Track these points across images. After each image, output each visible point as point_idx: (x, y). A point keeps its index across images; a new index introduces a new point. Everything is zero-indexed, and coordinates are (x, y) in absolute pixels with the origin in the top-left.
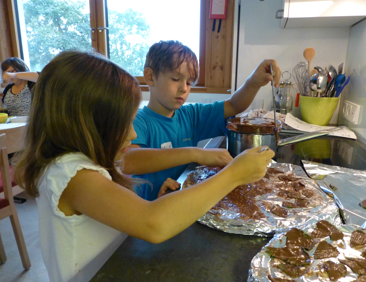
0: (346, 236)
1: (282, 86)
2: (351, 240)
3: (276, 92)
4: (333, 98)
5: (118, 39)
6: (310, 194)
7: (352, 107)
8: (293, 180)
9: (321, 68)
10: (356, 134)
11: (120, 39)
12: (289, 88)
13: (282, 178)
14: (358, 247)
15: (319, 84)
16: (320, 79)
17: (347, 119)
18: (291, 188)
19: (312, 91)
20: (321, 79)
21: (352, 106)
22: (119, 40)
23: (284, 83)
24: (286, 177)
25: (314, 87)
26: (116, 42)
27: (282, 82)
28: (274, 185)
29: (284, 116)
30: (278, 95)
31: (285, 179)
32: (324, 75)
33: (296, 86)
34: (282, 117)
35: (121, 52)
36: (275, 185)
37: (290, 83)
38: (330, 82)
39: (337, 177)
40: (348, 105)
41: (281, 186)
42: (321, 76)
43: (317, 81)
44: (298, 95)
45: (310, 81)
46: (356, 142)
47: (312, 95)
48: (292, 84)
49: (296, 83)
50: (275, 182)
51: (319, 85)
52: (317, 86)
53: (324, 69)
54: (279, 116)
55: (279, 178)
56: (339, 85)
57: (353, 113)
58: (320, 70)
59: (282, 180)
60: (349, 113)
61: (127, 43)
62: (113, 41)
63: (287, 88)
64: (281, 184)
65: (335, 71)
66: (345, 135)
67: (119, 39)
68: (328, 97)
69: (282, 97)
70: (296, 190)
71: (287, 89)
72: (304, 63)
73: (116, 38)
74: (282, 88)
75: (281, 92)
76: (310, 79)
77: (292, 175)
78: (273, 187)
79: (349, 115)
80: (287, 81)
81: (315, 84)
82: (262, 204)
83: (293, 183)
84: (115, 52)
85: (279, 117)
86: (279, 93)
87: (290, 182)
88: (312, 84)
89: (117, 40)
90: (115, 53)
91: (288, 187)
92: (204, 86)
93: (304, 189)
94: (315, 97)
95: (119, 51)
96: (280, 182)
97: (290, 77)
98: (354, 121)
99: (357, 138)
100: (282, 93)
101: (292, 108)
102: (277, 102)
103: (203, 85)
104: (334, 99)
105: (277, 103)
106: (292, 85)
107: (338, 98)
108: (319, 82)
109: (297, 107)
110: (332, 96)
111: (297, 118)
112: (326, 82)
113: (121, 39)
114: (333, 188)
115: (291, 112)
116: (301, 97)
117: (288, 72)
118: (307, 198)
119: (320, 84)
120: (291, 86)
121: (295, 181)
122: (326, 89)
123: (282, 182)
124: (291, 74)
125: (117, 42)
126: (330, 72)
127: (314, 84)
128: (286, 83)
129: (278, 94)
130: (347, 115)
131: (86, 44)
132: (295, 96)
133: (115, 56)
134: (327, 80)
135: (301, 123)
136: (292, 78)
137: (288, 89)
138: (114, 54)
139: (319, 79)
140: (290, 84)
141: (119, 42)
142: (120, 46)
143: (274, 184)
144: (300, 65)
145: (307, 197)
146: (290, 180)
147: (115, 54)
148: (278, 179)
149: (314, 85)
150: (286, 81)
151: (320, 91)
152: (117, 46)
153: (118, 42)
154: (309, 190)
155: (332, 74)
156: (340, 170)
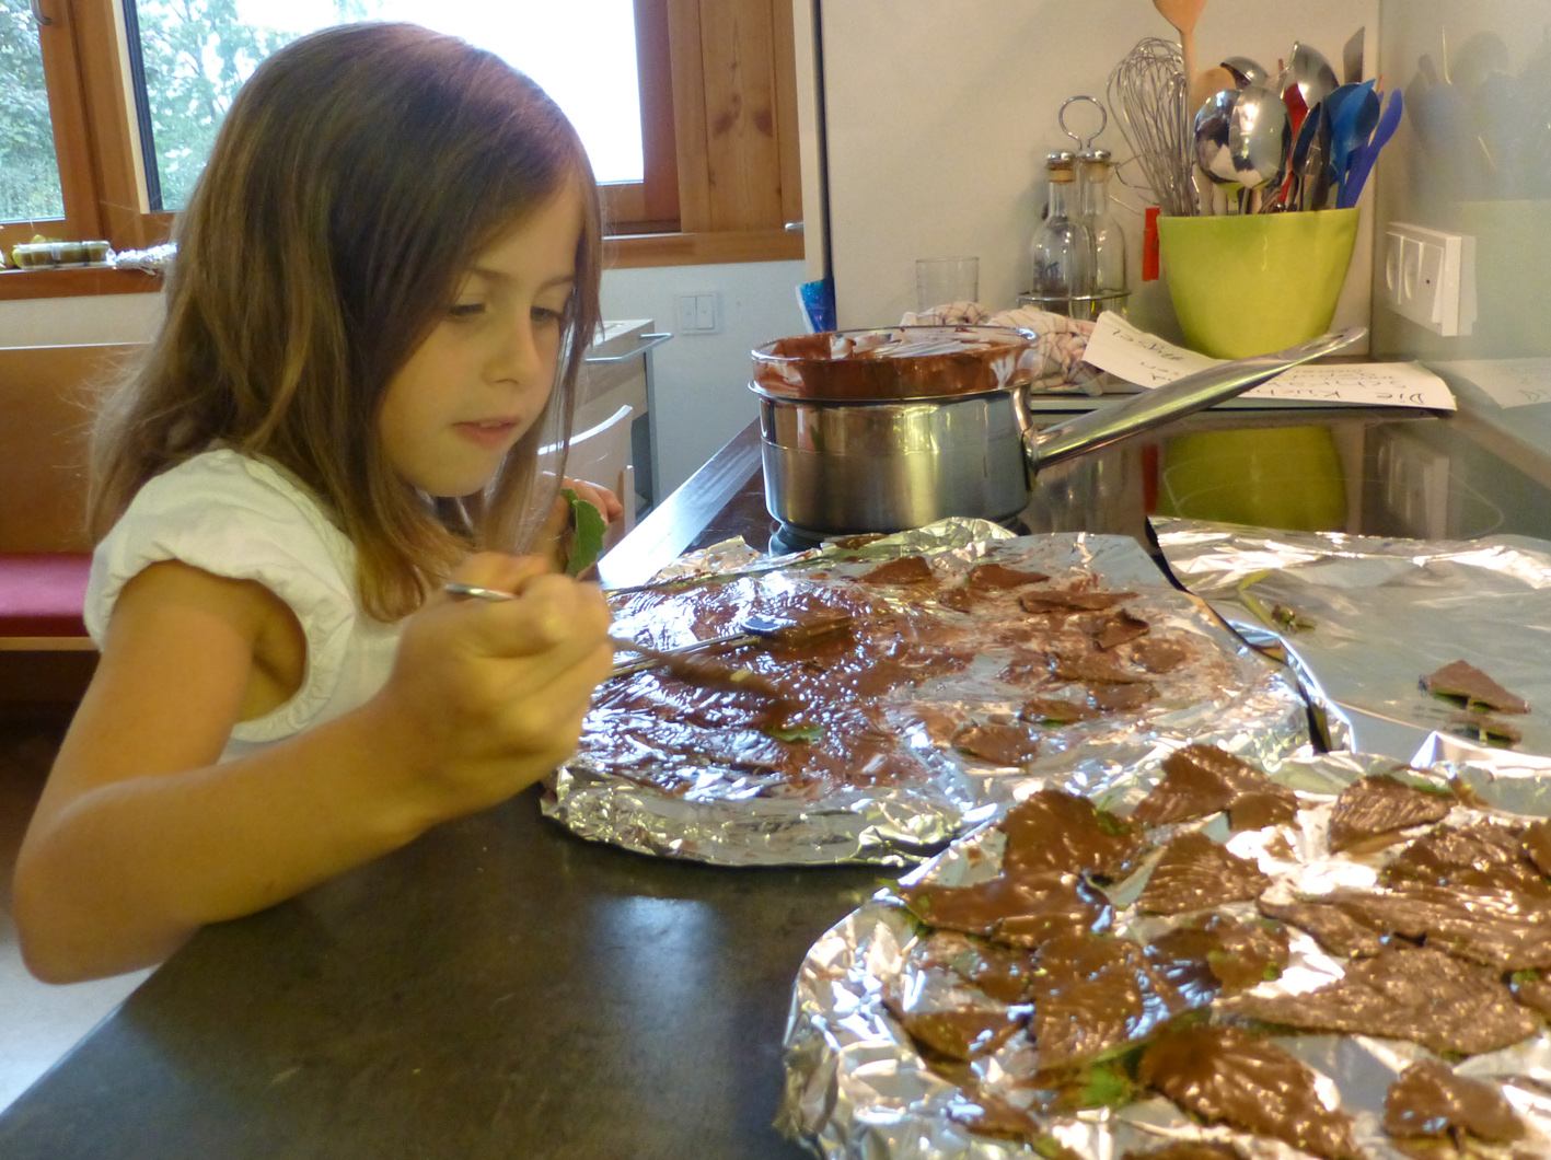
0: (1312, 806)
1: (1062, 175)
2: (1331, 821)
3: (1040, 211)
4: (1324, 213)
5: (207, 23)
6: (1168, 659)
7: (1426, 249)
8: (1090, 605)
9: (1254, 66)
10: (1454, 384)
11: (217, 21)
12: (1103, 181)
13: (1037, 601)
14: (1364, 845)
15: (1240, 140)
16: (1246, 118)
17: (1405, 318)
18: (1076, 642)
19: (1215, 186)
20: (1250, 115)
21: (1421, 244)
22: (214, 27)
23: (1072, 158)
24: (1059, 594)
25: (1222, 160)
26: (196, 43)
27: (1063, 155)
28: (990, 638)
29: (1082, 329)
30: (1049, 227)
31: (1052, 605)
32: (1263, 93)
33: (1135, 172)
34: (1074, 335)
35: (228, 91)
36: (995, 634)
37: (1106, 156)
38: (1300, 131)
39: (1326, 575)
40: (1405, 242)
41: (1025, 636)
42: (1249, 99)
43: (1231, 128)
44: (1151, 215)
45: (1199, 134)
46: (1453, 424)
47: (1219, 205)
48: (1113, 159)
49: (1136, 157)
50: (999, 625)
51: (1241, 147)
52: (1233, 152)
53: (1270, 67)
54: (1052, 329)
55: (1021, 602)
56: (1350, 145)
57: (1428, 282)
58: (1250, 75)
59: (1032, 612)
60: (1413, 286)
61: (258, 45)
62: (178, 35)
63: (1092, 183)
64: (1028, 628)
65: (1326, 74)
66: (1396, 392)
67: (214, 24)
68: (1301, 210)
69: (1069, 235)
70: (1100, 649)
71: (1091, 188)
72: (1163, 43)
73: (196, 16)
74: (1064, 187)
75: (1061, 206)
76: (1198, 122)
77: (1088, 582)
78: (985, 646)
79: (1412, 293)
80: (1089, 146)
81: (1224, 146)
82: (913, 717)
83: (1086, 616)
84: (195, 95)
85: (1057, 333)
86: (1051, 214)
87: (1075, 617)
88: (1211, 145)
89: (201, 28)
90: (194, 104)
91: (1062, 638)
92: (680, 231)
93: (1143, 640)
94: (1233, 213)
95: (216, 91)
96: (1021, 620)
97: (1101, 127)
98: (1435, 318)
99: (1458, 406)
100: (1069, 212)
101: (1130, 287)
102: (1047, 263)
103: (673, 223)
104: (1331, 216)
105: (1051, 266)
106: (1117, 165)
107: (1350, 210)
108: (1242, 134)
109: (1153, 282)
110: (1319, 203)
111: (1152, 338)
112: (1275, 131)
113: (222, 21)
114: (1288, 622)
115: (1125, 311)
116: (1163, 220)
117: (1087, 98)
118: (1151, 676)
119: (1247, 141)
120: (1112, 169)
121: (1100, 610)
122: (1282, 166)
123: (1032, 620)
124: (1103, 110)
125: (200, 43)
126: (1305, 81)
127: (1220, 146)
128: (1084, 157)
129: (1048, 219)
130: (1404, 291)
131: (25, 62)
132: (1136, 227)
133: (197, 117)
134: (1283, 121)
135: (1178, 359)
136: (1113, 132)
137: (1098, 188)
138: (188, 108)
139: (1238, 116)
140: (1105, 161)
141: (214, 40)
142: (220, 63)
143: (994, 631)
144: (1143, 57)
145: (1150, 669)
146: (1073, 609)
147: (198, 109)
148: (1016, 610)
149: (1218, 151)
150: (1085, 146)
151: (1251, 178)
152: (204, 61)
153: (204, 43)
154: (1167, 641)
155: (1311, 93)
156: (1347, 548)
